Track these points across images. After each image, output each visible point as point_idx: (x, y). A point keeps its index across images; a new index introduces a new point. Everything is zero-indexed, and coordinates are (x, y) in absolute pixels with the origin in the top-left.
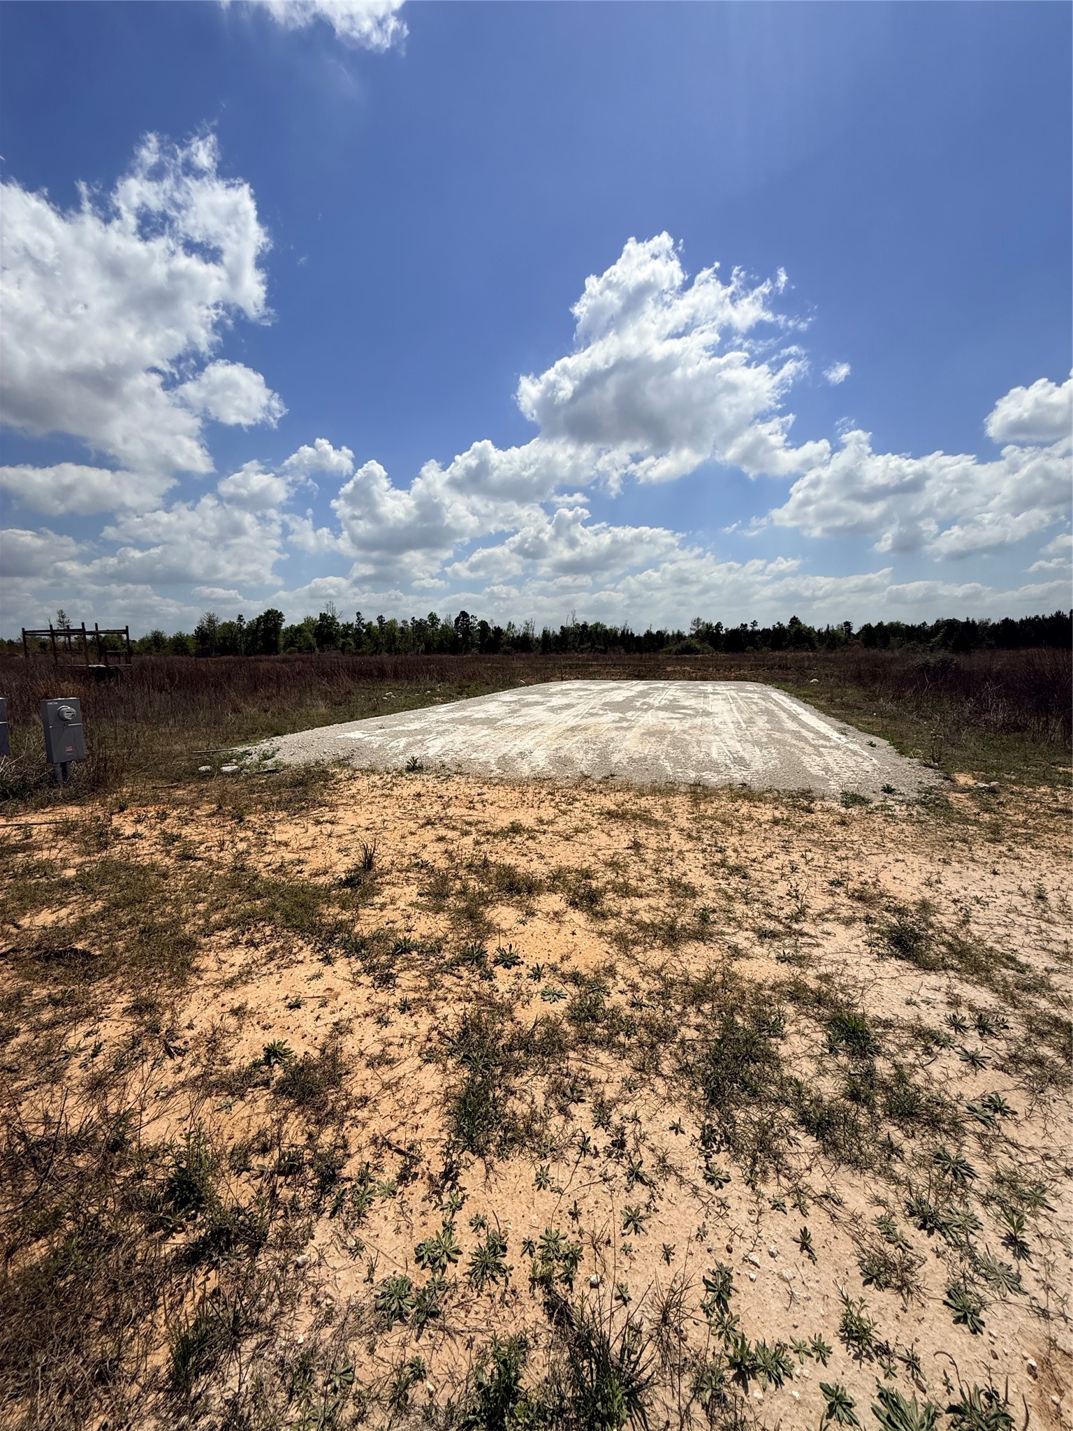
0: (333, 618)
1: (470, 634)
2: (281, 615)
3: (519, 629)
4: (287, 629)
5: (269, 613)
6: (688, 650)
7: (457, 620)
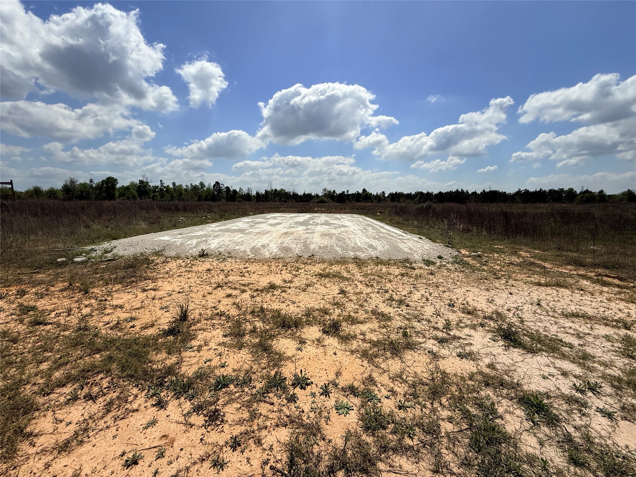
0: (147, 183)
1: (221, 193)
2: (116, 180)
3: (245, 191)
4: (120, 188)
5: (109, 179)
6: (322, 202)
7: (214, 186)
